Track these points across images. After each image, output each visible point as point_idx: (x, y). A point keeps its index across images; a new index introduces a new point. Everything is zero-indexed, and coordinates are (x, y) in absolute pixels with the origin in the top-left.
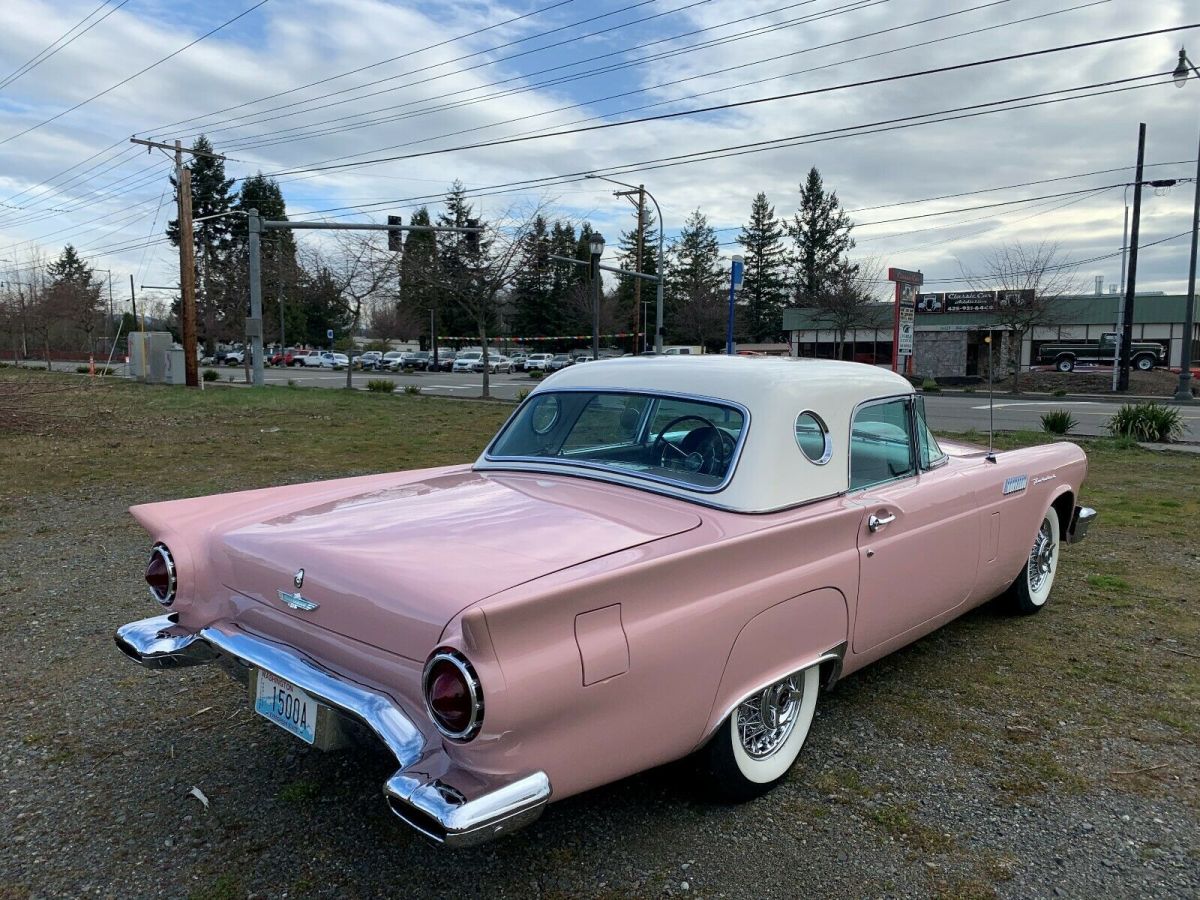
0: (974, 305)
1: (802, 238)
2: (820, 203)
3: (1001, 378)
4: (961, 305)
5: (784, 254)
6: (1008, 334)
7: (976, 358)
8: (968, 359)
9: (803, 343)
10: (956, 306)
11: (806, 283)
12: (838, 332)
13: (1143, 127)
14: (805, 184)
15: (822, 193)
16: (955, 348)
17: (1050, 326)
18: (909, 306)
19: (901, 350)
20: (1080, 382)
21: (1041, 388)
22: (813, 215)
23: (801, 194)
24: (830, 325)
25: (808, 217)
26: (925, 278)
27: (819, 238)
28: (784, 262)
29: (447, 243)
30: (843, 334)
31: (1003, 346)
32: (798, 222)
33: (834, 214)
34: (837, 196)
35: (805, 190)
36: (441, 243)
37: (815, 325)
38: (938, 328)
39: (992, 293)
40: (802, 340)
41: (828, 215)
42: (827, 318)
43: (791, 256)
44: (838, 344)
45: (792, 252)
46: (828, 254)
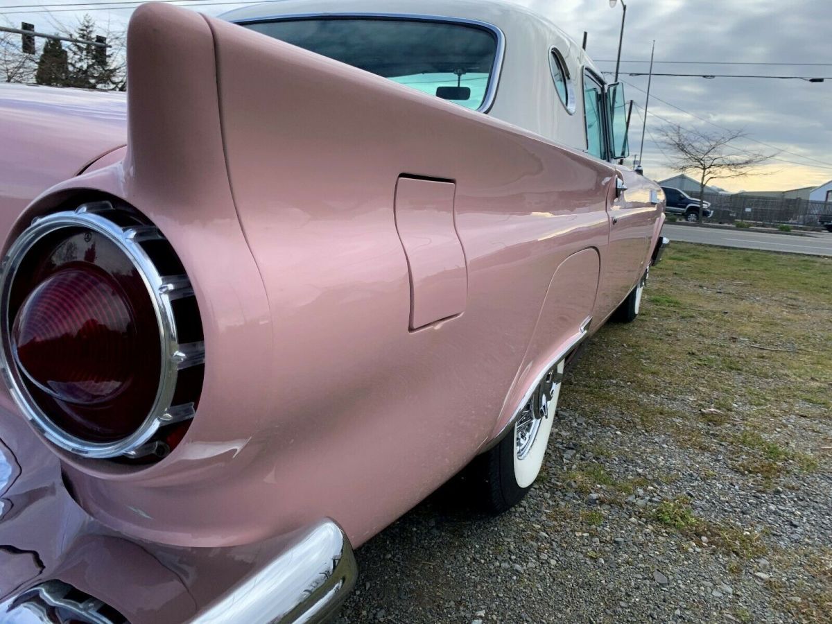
13: (586, 34)
29: (78, 65)
36: (73, 65)
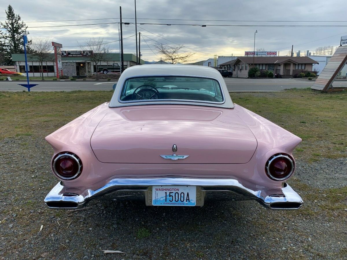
0: (76, 55)
1: (9, 29)
2: (14, 18)
3: (92, 76)
4: (72, 55)
5: (3, 34)
6: (87, 63)
7: (79, 70)
8: (77, 71)
9: (21, 66)
10: (71, 55)
11: (13, 45)
12: (40, 62)
13: (120, 7)
14: (7, 11)
15: (14, 14)
16: (72, 67)
17: (104, 61)
18: (59, 54)
19: (59, 68)
20: (112, 76)
21: (103, 79)
22: (12, 22)
23: (6, 14)
24: (37, 59)
25: (10, 22)
26: (63, 46)
27: (15, 30)
28: (3, 37)
30: (42, 63)
31: (86, 67)
32: (7, 24)
33: (20, 22)
34: (20, 16)
35: (7, 12)
37: (31, 60)
38: (67, 61)
39: (81, 51)
40: (20, 65)
41: (18, 22)
42: (35, 57)
43: (6, 35)
44: (41, 66)
45: (6, 34)
46: (19, 36)
